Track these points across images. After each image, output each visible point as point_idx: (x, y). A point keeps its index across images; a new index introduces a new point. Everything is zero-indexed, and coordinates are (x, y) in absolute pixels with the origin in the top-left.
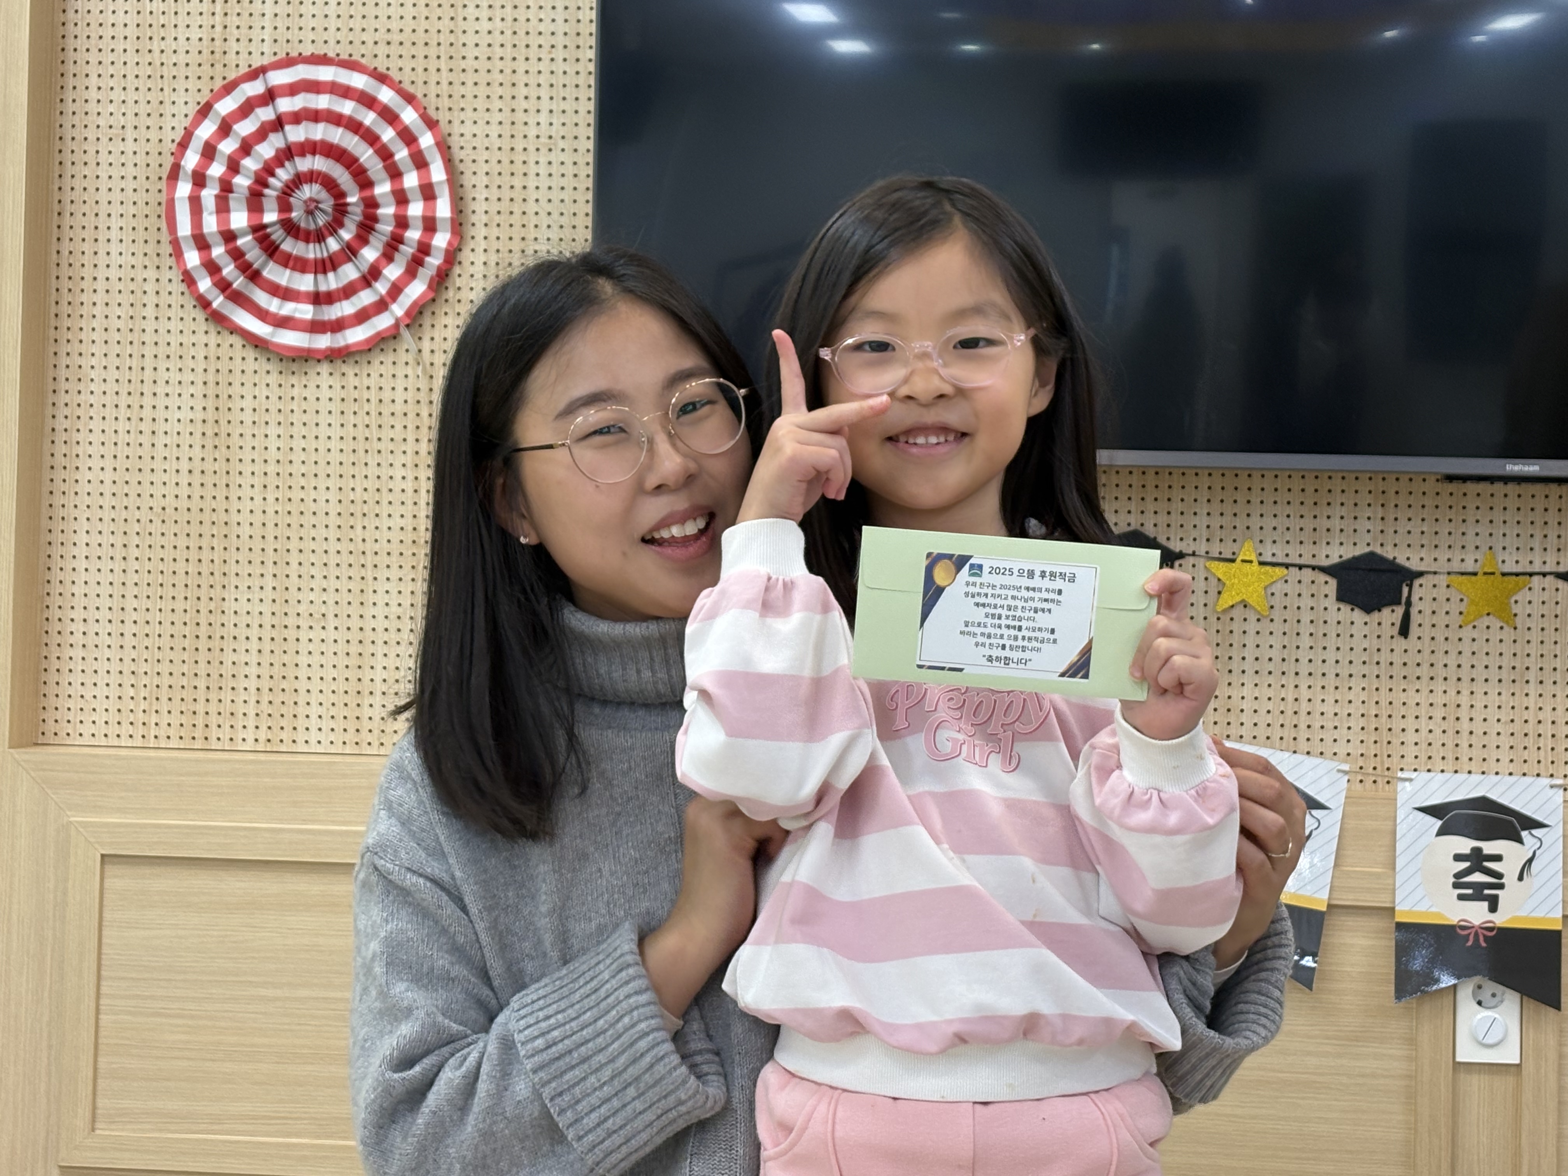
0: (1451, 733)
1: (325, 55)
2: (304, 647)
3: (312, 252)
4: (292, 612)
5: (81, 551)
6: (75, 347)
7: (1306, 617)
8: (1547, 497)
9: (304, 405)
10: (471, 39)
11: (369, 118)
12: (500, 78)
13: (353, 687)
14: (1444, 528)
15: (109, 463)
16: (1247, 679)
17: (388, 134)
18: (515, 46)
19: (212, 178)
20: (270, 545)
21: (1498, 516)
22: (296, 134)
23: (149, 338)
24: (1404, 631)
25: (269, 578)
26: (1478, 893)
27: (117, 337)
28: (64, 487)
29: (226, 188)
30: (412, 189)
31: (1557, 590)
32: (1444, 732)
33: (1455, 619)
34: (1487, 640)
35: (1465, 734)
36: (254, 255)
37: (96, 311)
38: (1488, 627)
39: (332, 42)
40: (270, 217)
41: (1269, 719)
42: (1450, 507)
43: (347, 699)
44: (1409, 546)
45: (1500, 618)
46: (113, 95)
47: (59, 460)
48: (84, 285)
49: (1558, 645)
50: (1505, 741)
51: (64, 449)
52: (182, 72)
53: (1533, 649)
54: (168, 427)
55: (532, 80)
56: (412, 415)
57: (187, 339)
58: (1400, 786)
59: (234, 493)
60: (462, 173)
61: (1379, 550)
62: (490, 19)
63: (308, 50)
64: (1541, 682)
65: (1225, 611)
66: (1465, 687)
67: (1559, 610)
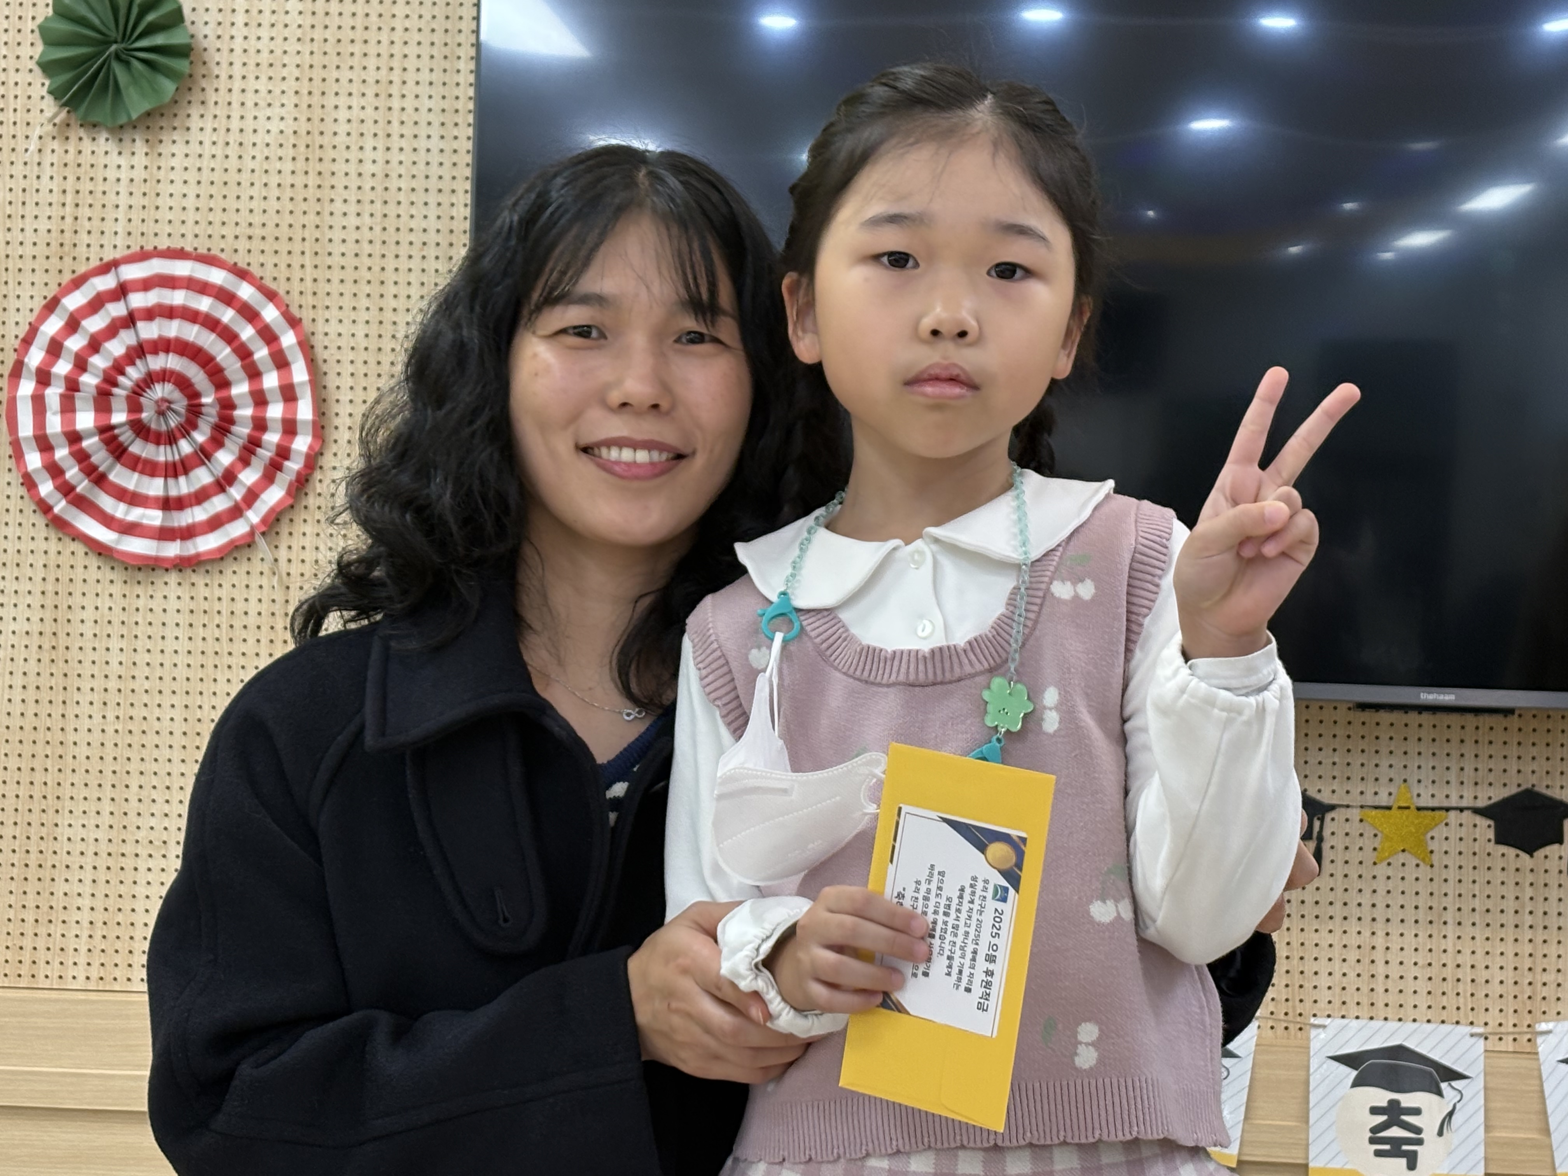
0: (1366, 976)
1: (182, 249)
2: (142, 876)
3: (162, 455)
4: (130, 839)
8: (1463, 727)
9: (150, 617)
10: (337, 235)
11: (227, 315)
12: (368, 276)
14: (1357, 759)
17: (247, 333)
18: (384, 242)
19: (58, 376)
20: (109, 766)
21: (1413, 747)
22: (149, 331)
25: (106, 801)
26: (1396, 1149)
29: (73, 386)
30: (271, 390)
31: (1475, 826)
32: (1359, 975)
33: (1368, 856)
34: (1403, 878)
35: (1380, 978)
36: (100, 457)
38: (1403, 865)
39: (190, 237)
40: (119, 417)
42: (1363, 737)
44: (1320, 777)
45: (1415, 855)
49: (1477, 885)
50: (1422, 986)
52: (28, 264)
53: (1451, 888)
55: (402, 278)
56: (265, 628)
57: (26, 546)
58: (1313, 1032)
59: (70, 712)
60: (325, 374)
62: (358, 214)
63: (163, 243)
64: (1459, 924)
66: (1380, 928)
67: (1477, 847)
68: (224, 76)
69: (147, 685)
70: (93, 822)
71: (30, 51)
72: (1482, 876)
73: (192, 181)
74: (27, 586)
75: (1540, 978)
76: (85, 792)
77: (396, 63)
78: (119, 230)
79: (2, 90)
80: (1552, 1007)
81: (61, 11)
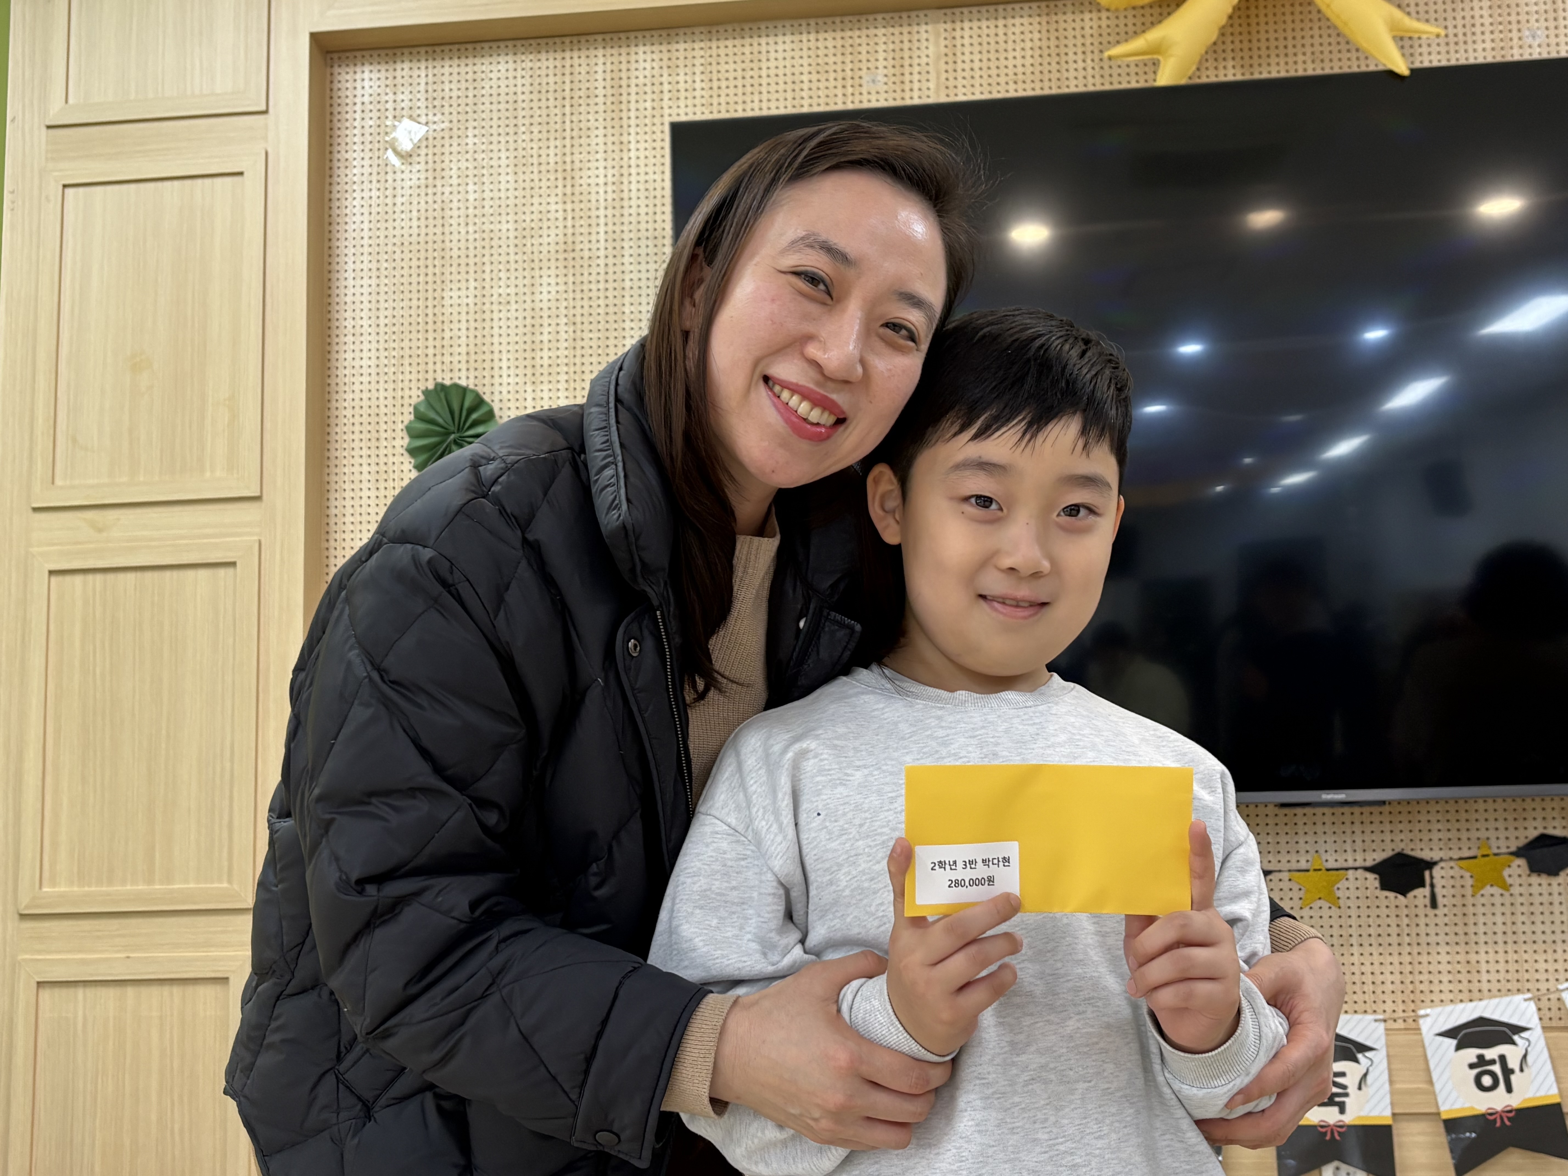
8: (1352, 815)
14: (1283, 839)
21: (1319, 828)
26: (1330, 1101)
31: (1365, 878)
33: (1296, 903)
34: (1321, 917)
38: (1321, 908)
42: (1286, 824)
45: (1328, 901)
53: (1354, 921)
64: (1360, 944)
67: (1368, 893)
71: (401, 443)
72: (1373, 912)
75: (1418, 978)
79: (385, 468)
80: (1428, 997)
81: (419, 416)
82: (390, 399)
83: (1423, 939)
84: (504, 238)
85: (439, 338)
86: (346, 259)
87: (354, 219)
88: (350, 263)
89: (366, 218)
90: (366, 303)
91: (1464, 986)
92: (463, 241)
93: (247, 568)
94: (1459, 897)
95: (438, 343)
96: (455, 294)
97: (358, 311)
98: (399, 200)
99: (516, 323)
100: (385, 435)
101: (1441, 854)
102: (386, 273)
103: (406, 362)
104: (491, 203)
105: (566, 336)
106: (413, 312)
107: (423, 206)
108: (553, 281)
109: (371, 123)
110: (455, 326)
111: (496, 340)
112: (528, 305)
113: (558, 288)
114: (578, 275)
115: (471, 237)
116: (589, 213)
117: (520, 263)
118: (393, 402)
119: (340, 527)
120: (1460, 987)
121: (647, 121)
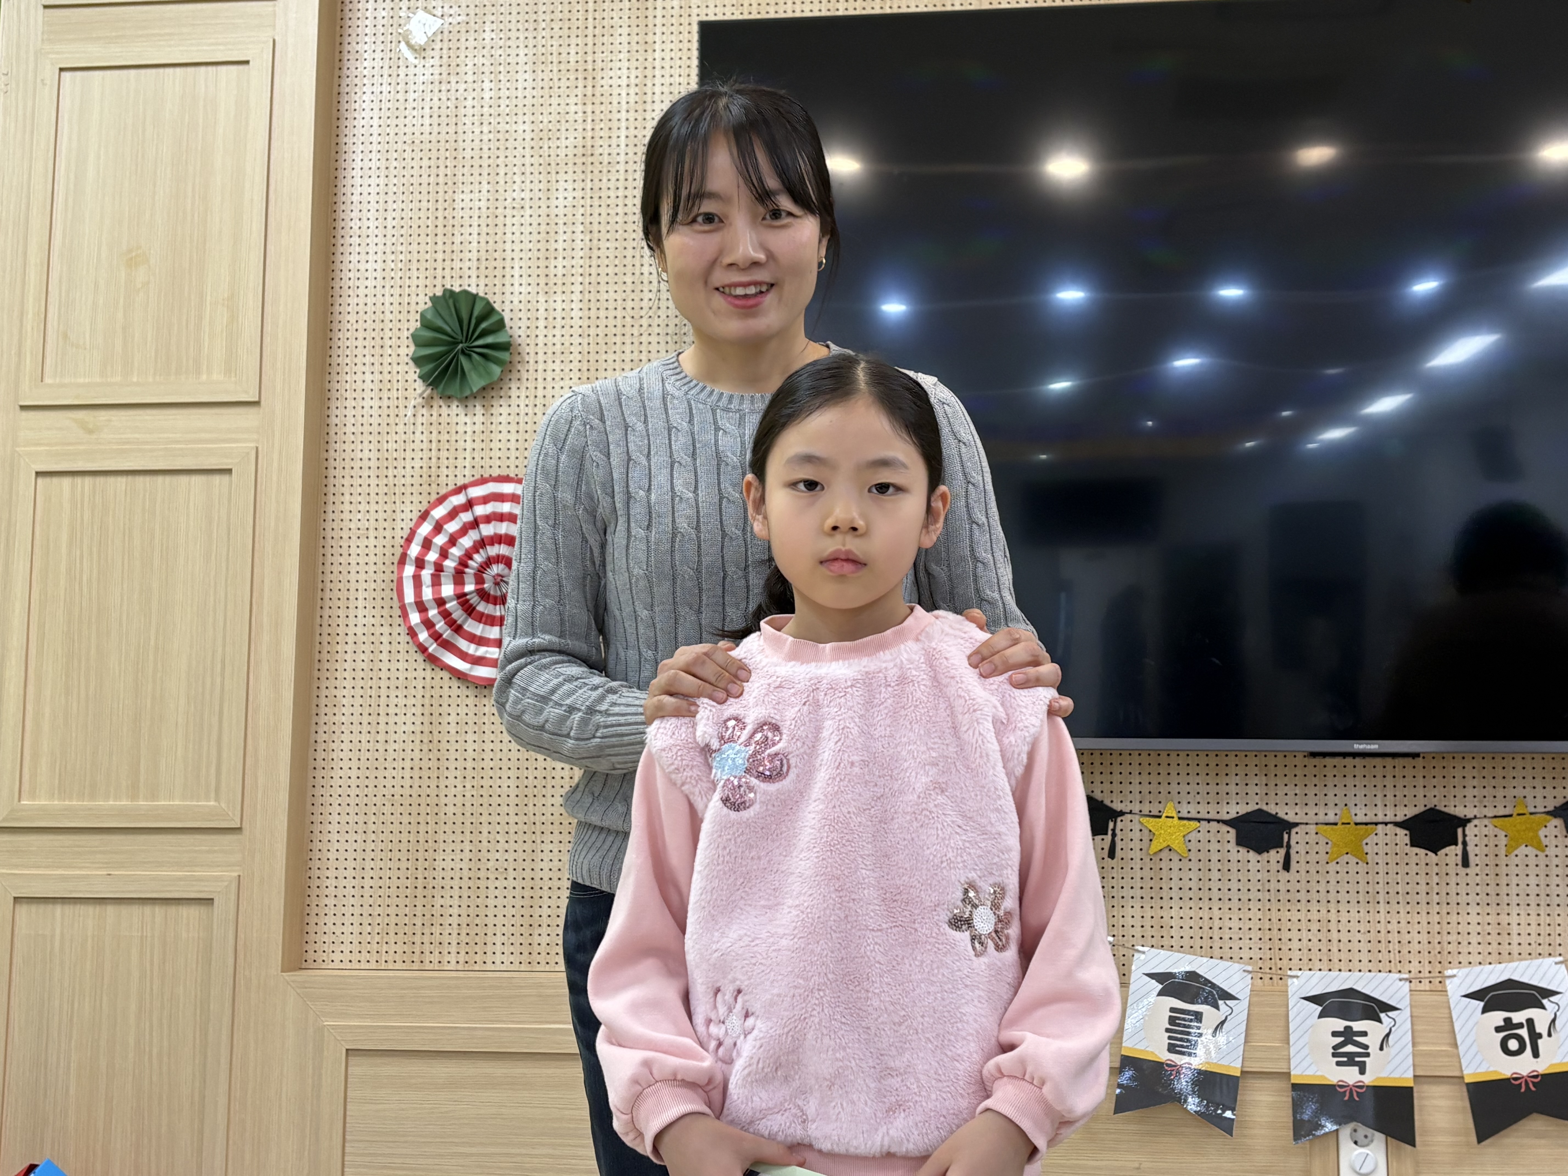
0: (1324, 940)
1: (508, 475)
2: (492, 893)
3: (497, 611)
4: (483, 868)
5: (334, 828)
6: (332, 683)
7: (1215, 857)
8: (1384, 767)
13: (526, 921)
14: (1311, 791)
15: (354, 764)
16: (1175, 903)
19: (429, 562)
20: (468, 819)
21: (1350, 781)
22: (487, 530)
23: (384, 674)
24: (1287, 866)
25: (467, 843)
26: (1350, 1060)
27: (362, 674)
28: (323, 782)
29: (439, 568)
31: (1396, 834)
32: (1320, 940)
33: (1323, 857)
34: (1347, 872)
35: (1335, 942)
36: (458, 614)
37: (347, 657)
38: (1347, 863)
39: (512, 467)
40: (469, 587)
41: (1192, 933)
42: (1315, 775)
43: (522, 929)
44: (1287, 804)
45: (1356, 856)
46: (361, 508)
47: (320, 763)
48: (338, 639)
49: (1399, 876)
50: (1364, 946)
51: (323, 755)
52: (409, 490)
53: (1381, 878)
54: (396, 737)
57: (411, 675)
58: (1290, 981)
59: (442, 784)
61: (1265, 808)
63: (496, 472)
64: (1388, 903)
65: (1155, 853)
66: (1333, 907)
67: (1398, 849)
68: (532, 362)
69: (492, 764)
70: (459, 857)
71: (406, 351)
72: (1402, 869)
73: (513, 431)
74: (412, 701)
75: (1446, 938)
76: (453, 837)
77: (643, 348)
78: (467, 465)
79: (389, 377)
80: (1455, 959)
81: (426, 324)
82: (396, 305)
83: (1453, 899)
84: (520, 139)
85: (449, 242)
86: (354, 156)
87: (363, 114)
88: (358, 160)
89: (376, 114)
90: (373, 203)
91: (1494, 948)
92: (477, 141)
93: (243, 477)
94: (1491, 856)
95: (448, 248)
96: (467, 197)
97: (365, 211)
98: (411, 96)
99: (530, 229)
100: (389, 343)
101: (1475, 812)
102: (395, 172)
103: (414, 267)
104: (507, 102)
105: (581, 245)
106: (421, 214)
107: (436, 103)
108: (570, 186)
109: (384, 13)
110: (466, 230)
111: (508, 246)
112: (544, 211)
113: (575, 194)
114: (596, 180)
115: (485, 138)
116: (609, 117)
117: (536, 165)
118: (399, 308)
119: (340, 437)
120: (1490, 949)
121: (674, 21)
